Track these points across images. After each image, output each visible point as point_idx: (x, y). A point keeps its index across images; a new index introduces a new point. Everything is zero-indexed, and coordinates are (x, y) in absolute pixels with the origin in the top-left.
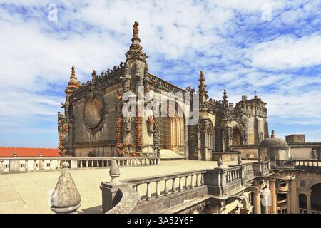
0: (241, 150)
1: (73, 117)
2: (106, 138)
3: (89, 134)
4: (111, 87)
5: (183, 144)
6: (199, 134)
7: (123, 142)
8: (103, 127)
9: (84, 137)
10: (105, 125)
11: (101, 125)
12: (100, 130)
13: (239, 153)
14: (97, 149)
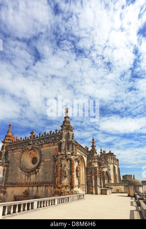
0: (113, 187)
1: (8, 162)
2: (41, 180)
3: (24, 176)
4: (48, 145)
5: (84, 183)
6: (93, 176)
7: (61, 183)
8: (38, 171)
9: (18, 178)
10: (40, 170)
11: (37, 170)
12: (36, 173)
13: (112, 188)
14: (31, 188)
